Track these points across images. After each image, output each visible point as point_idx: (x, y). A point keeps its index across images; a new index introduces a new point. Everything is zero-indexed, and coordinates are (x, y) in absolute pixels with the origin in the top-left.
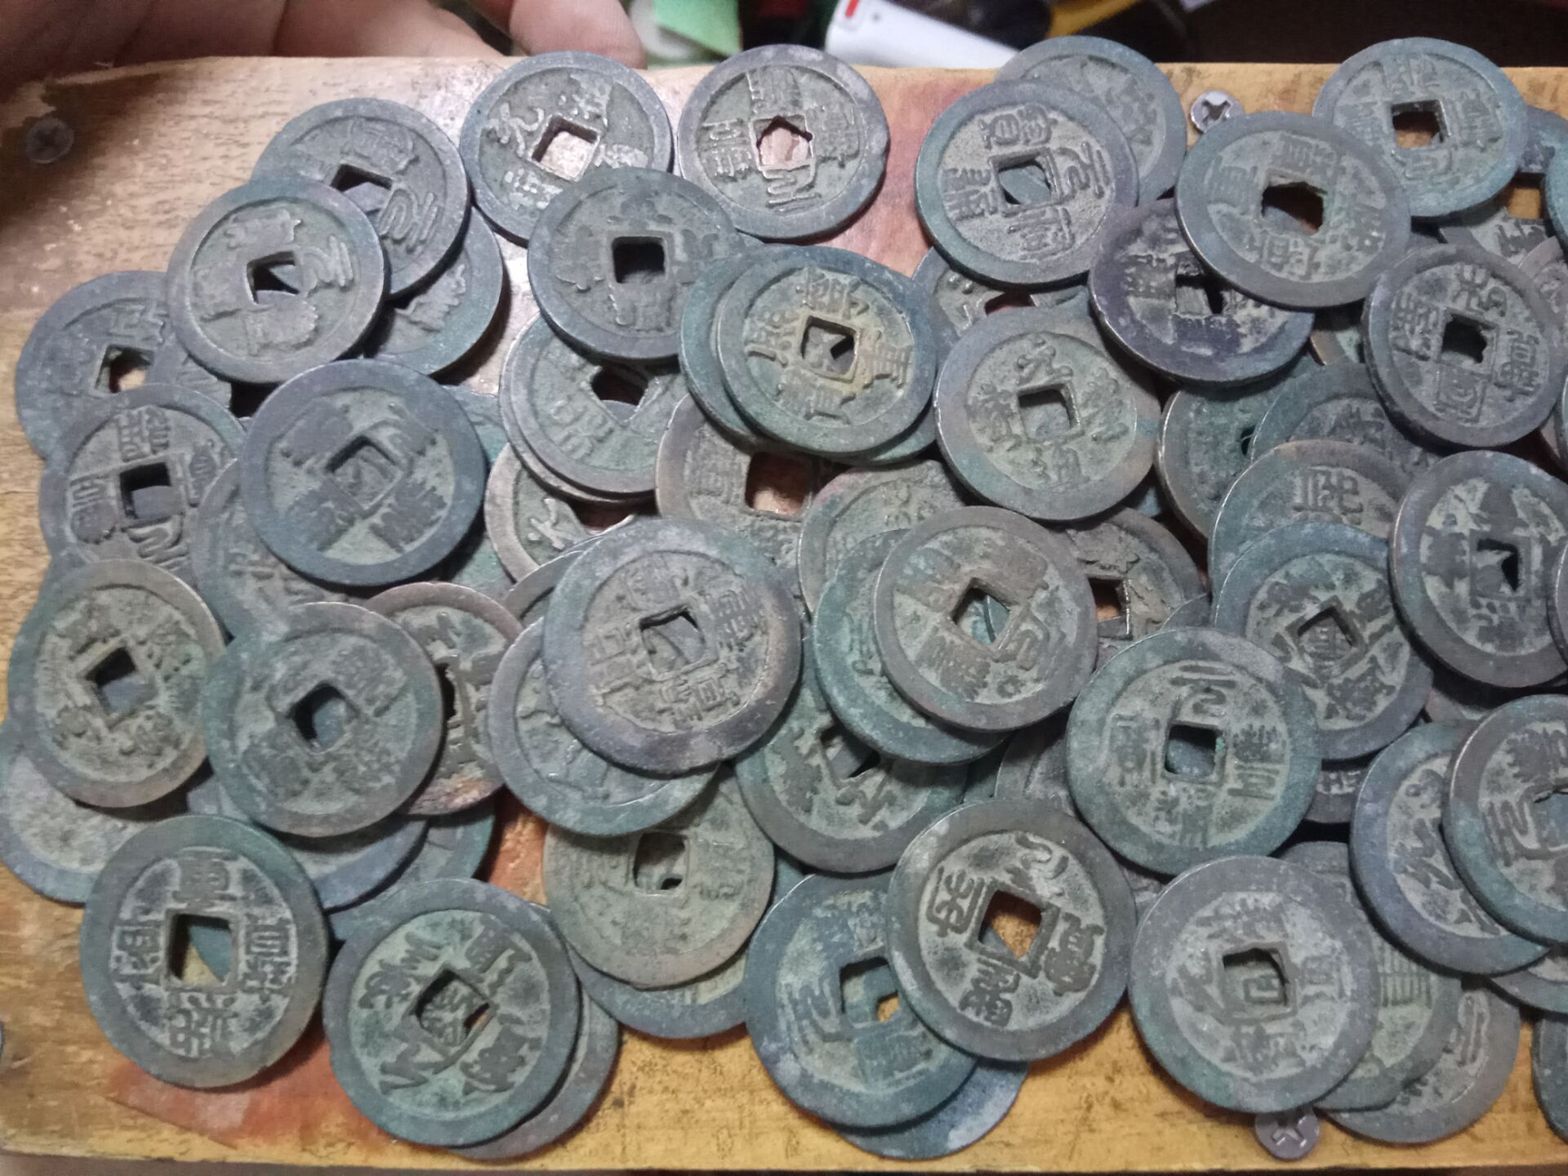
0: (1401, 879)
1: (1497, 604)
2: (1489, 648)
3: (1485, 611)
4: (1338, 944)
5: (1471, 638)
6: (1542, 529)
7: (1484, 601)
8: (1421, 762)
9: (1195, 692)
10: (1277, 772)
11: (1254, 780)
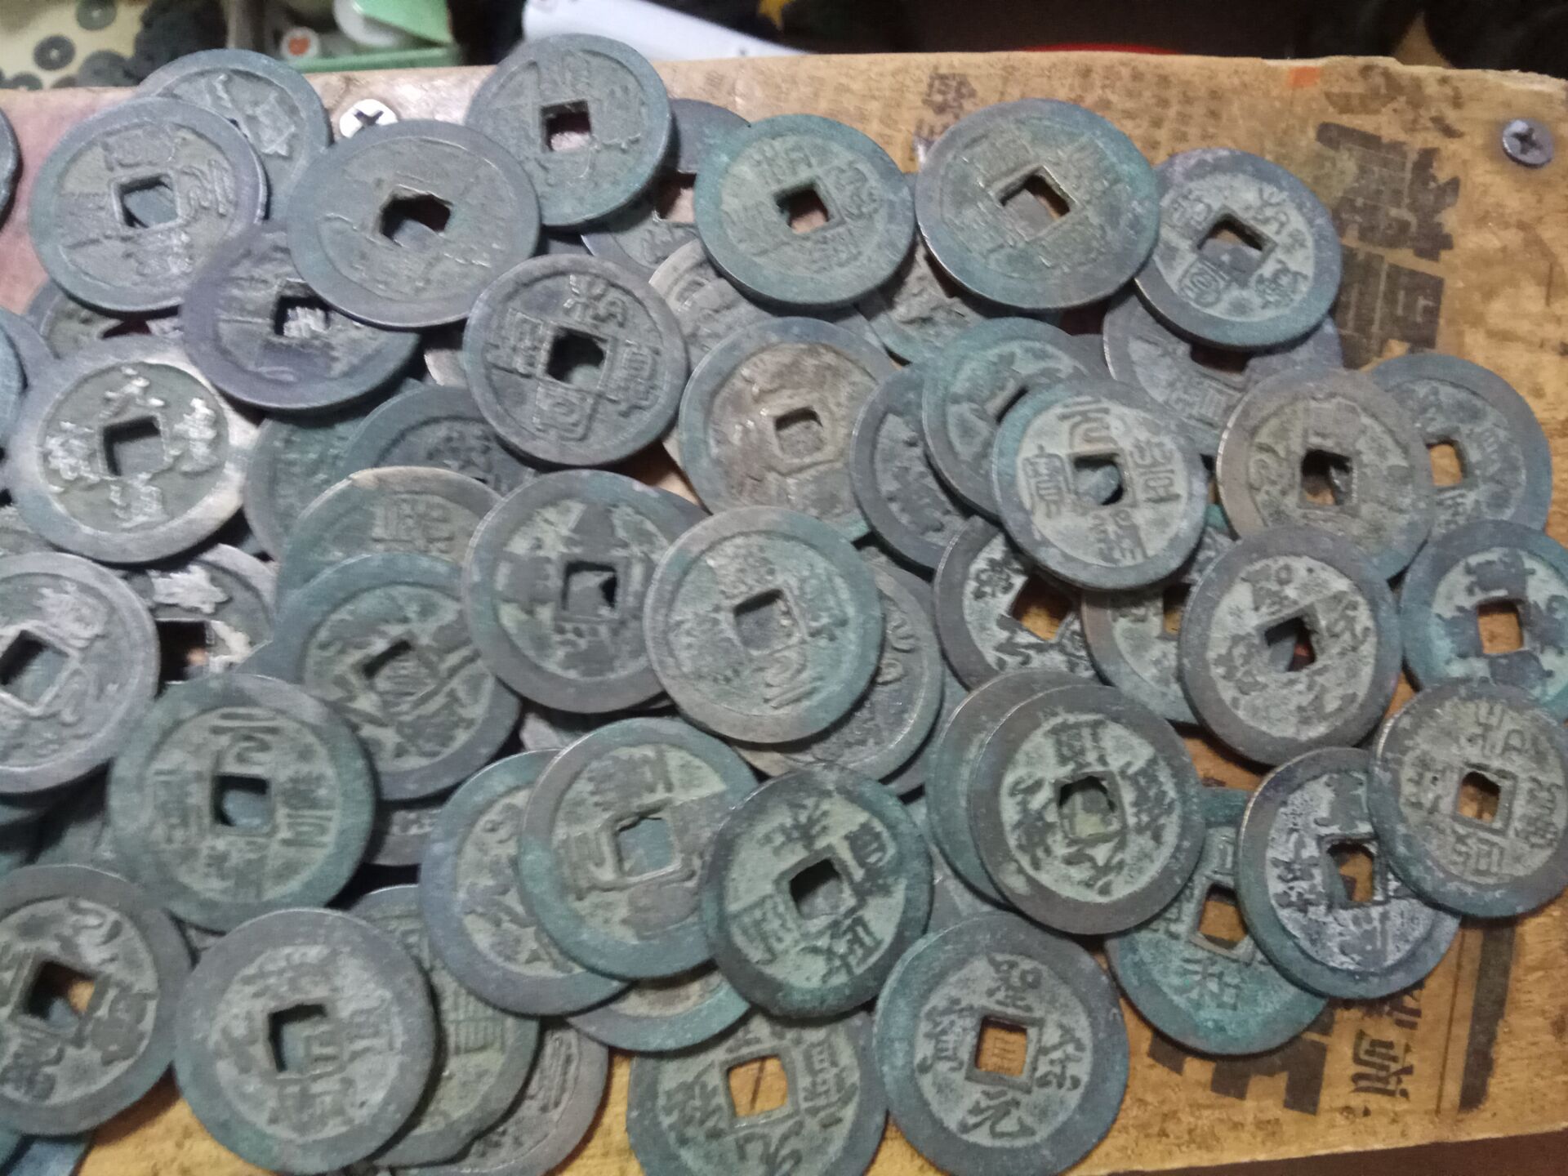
0: (470, 922)
1: (583, 627)
2: (572, 674)
3: (571, 636)
4: (388, 995)
5: (552, 666)
6: (645, 548)
7: (568, 626)
8: (502, 796)
9: (235, 740)
10: (329, 819)
11: (305, 829)
